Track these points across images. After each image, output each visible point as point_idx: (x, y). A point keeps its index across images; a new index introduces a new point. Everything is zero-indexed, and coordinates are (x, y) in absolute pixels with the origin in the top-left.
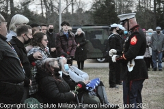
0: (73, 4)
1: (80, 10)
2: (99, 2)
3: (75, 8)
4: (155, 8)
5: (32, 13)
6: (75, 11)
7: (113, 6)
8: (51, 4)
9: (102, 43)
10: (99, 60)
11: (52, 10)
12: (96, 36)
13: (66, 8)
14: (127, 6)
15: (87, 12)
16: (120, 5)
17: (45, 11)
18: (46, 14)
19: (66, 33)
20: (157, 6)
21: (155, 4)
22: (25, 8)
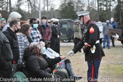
0: (48, 5)
1: (52, 9)
2: (64, 4)
3: (49, 8)
4: (98, 8)
5: (23, 11)
6: (49, 10)
7: (73, 7)
8: (34, 6)
9: (67, 30)
10: (65, 41)
11: (35, 9)
12: (63, 25)
13: (44, 8)
14: (81, 7)
15: (56, 10)
16: (77, 6)
17: (30, 10)
18: (31, 12)
19: (45, 24)
20: (100, 7)
21: (98, 6)
22: (18, 8)
